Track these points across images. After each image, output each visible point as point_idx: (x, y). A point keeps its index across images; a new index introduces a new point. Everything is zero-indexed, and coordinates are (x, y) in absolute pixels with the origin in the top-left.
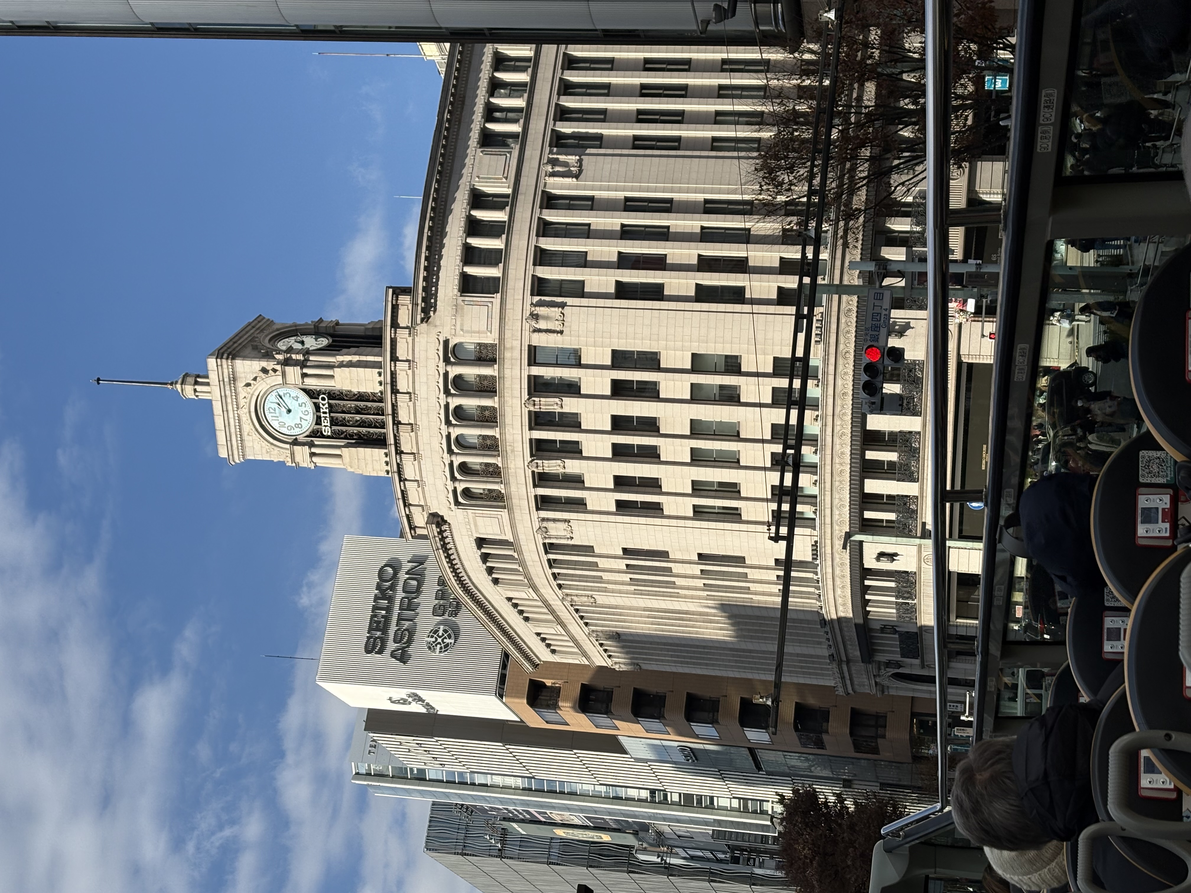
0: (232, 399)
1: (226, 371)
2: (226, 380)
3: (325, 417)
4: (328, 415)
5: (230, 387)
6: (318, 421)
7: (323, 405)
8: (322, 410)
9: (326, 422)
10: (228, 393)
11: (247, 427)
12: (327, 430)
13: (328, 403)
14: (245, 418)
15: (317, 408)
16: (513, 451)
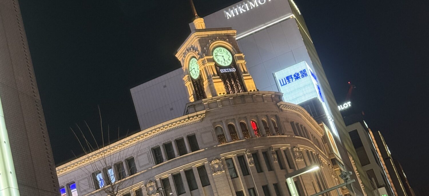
6: (223, 68)
12: (222, 71)
15: (229, 67)
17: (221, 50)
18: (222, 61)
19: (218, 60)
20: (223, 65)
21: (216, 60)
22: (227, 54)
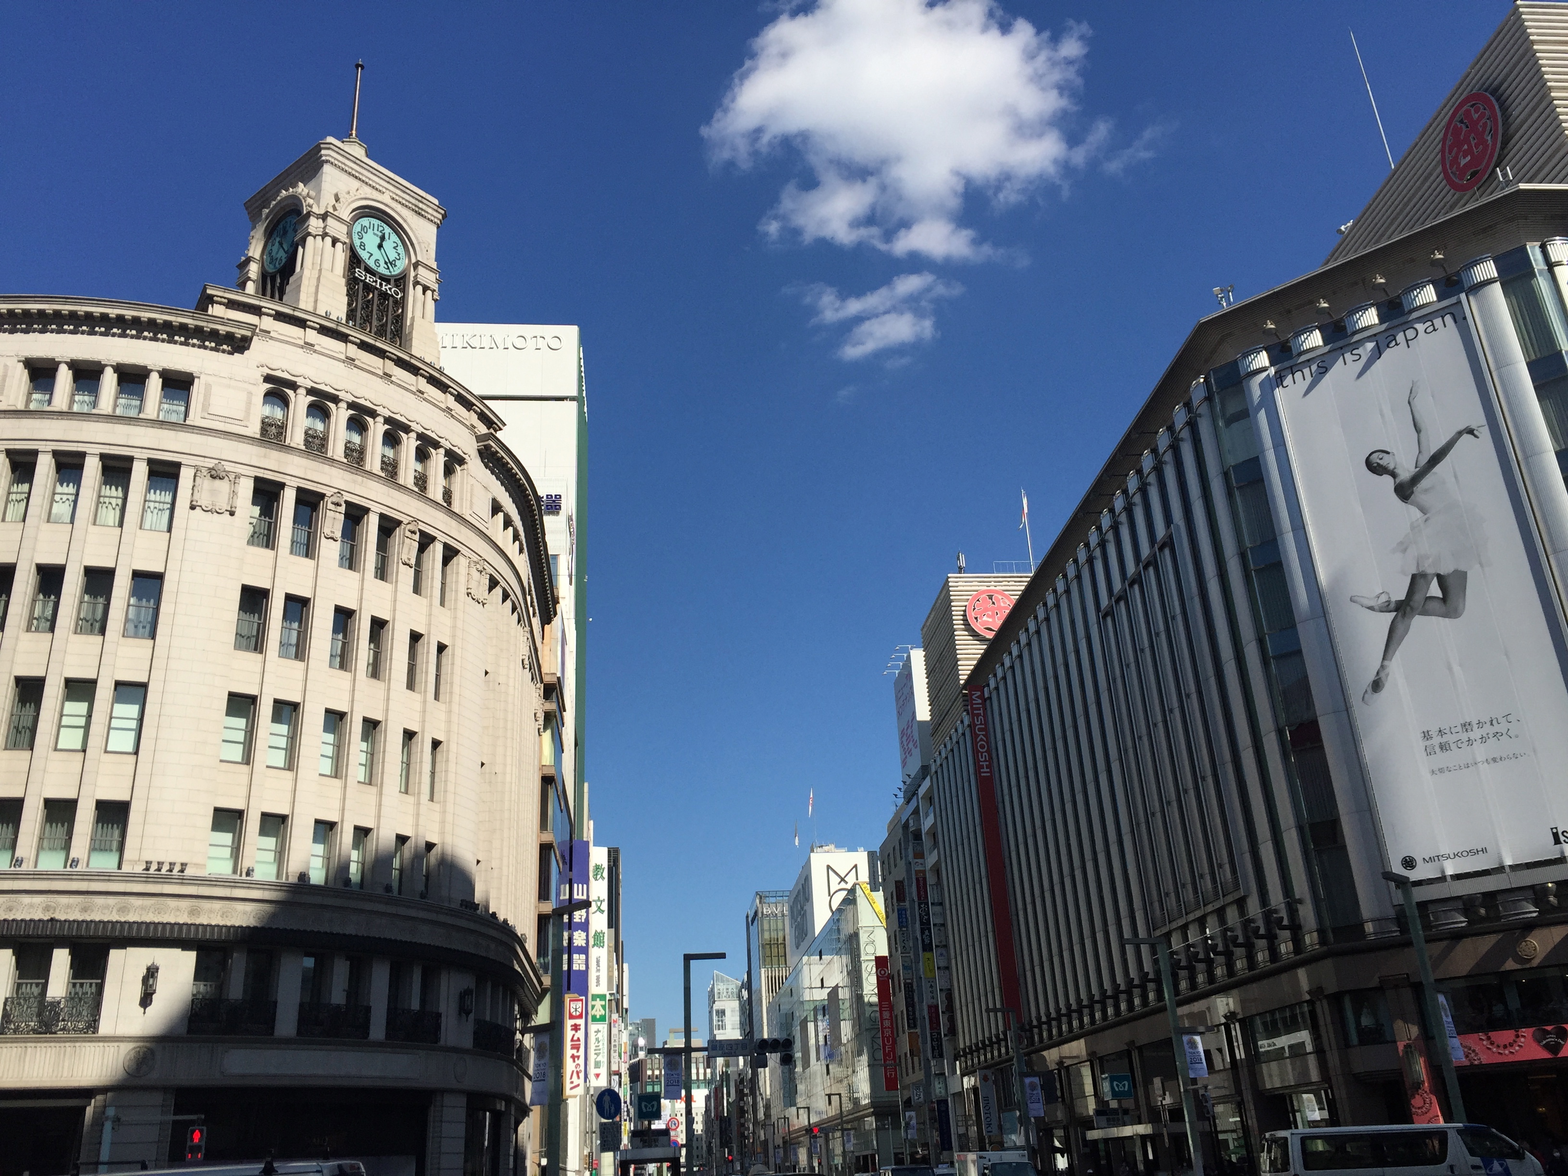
0: (400, 196)
1: (430, 211)
2: (421, 205)
3: (376, 282)
4: (378, 286)
5: (413, 204)
6: (368, 270)
7: (390, 289)
8: (384, 284)
9: (369, 279)
10: (407, 197)
11: (367, 191)
12: (359, 273)
13: (392, 296)
14: (379, 197)
15: (385, 279)
16: (355, 482)
17: (381, 229)
18: (372, 255)
19: (363, 246)
20: (371, 263)
21: (357, 242)
22: (394, 248)
